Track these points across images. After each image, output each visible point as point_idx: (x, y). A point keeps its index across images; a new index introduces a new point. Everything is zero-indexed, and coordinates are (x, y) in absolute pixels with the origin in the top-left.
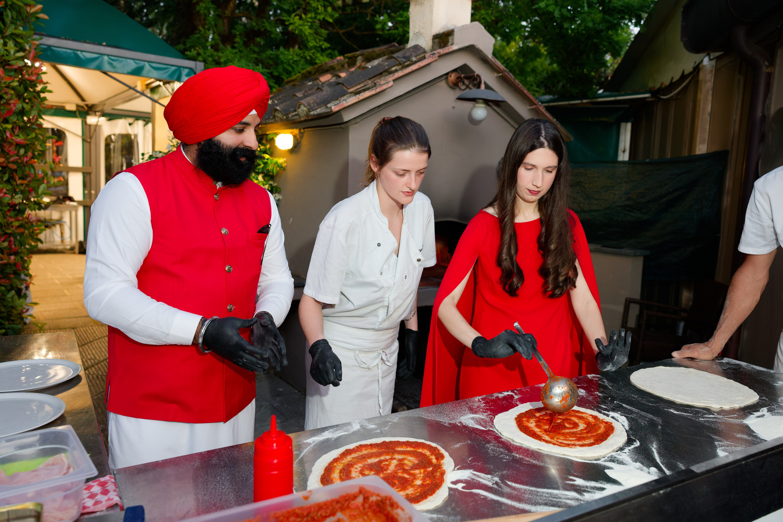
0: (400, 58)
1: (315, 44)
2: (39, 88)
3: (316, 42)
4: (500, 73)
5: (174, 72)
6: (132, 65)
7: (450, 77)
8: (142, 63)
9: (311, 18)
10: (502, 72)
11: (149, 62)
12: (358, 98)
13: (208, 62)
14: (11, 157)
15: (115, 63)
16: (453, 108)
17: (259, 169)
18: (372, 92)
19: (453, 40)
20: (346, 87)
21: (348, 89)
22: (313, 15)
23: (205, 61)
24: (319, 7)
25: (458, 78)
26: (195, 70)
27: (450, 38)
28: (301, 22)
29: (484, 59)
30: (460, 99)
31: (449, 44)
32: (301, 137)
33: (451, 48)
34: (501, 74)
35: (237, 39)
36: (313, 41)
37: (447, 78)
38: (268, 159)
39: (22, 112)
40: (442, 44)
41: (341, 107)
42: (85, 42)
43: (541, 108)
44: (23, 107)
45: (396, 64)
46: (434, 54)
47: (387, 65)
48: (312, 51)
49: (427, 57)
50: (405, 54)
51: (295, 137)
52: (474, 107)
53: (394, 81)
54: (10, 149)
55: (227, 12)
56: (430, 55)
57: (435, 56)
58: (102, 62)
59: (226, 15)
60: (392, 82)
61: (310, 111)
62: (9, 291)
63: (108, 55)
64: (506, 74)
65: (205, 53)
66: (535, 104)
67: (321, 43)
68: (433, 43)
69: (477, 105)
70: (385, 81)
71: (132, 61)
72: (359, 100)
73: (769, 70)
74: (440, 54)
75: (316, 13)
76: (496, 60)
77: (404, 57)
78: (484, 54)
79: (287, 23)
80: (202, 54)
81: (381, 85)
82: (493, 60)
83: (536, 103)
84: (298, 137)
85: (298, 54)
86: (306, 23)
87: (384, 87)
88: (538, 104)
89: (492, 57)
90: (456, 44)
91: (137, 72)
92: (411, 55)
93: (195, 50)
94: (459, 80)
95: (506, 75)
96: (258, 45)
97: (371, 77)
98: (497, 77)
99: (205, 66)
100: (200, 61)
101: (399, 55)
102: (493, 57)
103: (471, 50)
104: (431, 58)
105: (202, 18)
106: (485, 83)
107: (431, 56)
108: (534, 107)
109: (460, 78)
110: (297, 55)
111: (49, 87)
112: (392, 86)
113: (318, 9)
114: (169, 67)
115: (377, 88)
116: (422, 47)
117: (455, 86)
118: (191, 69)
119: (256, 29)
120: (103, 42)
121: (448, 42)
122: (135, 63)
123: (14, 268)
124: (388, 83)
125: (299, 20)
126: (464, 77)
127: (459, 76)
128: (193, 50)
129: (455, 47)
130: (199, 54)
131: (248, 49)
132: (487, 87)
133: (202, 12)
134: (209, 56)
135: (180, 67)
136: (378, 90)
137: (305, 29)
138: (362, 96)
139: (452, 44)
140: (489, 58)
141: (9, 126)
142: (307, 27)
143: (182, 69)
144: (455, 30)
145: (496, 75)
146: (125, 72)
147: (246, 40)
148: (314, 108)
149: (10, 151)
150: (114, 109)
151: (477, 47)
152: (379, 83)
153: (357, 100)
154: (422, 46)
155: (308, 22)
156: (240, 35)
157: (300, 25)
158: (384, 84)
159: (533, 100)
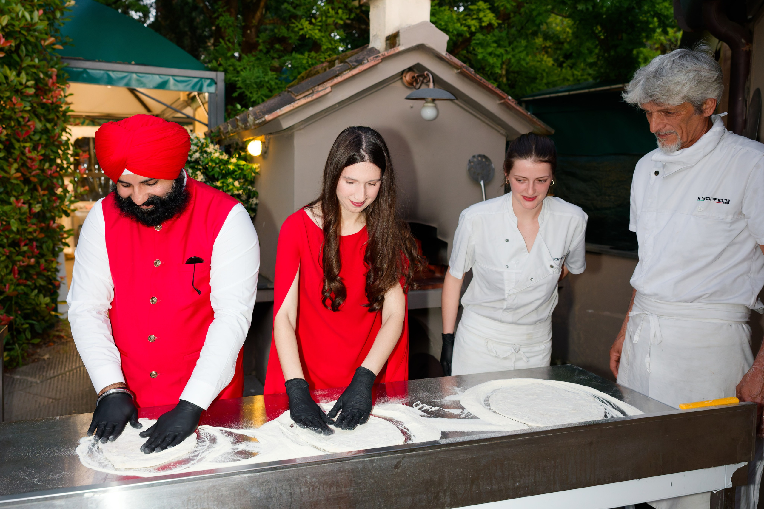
0: (352, 62)
1: (330, 46)
2: (64, 107)
3: (331, 44)
4: (458, 69)
5: (196, 83)
6: (158, 80)
7: (405, 77)
8: (166, 78)
9: (320, 22)
10: (461, 69)
11: (173, 76)
12: (293, 106)
13: (229, 71)
14: (33, 171)
15: (143, 80)
16: (412, 107)
17: (236, 175)
18: (309, 99)
19: (399, 41)
20: (294, 95)
21: (296, 96)
22: (324, 19)
23: (225, 71)
24: (330, 10)
26: (216, 80)
27: (397, 39)
28: (312, 26)
29: (439, 57)
30: (407, 98)
31: (397, 45)
32: (269, 143)
33: (397, 49)
34: (459, 71)
35: (260, 47)
36: (327, 44)
37: (402, 78)
38: (244, 165)
39: (46, 131)
40: (392, 46)
41: (275, 116)
42: (116, 63)
43: (511, 102)
44: (45, 125)
45: (347, 68)
46: (377, 57)
47: (338, 70)
48: (328, 53)
49: (369, 60)
50: (358, 57)
51: (263, 143)
52: (424, 106)
53: (332, 87)
54: (33, 164)
55: (254, 21)
56: (373, 58)
57: (378, 58)
58: (130, 80)
59: (253, 25)
60: (330, 88)
62: (33, 290)
63: (136, 73)
64: (464, 69)
65: (226, 63)
66: (504, 99)
67: (336, 45)
68: (386, 44)
69: (426, 104)
70: (323, 87)
71: (157, 77)
72: (295, 107)
73: (746, 48)
74: (385, 56)
75: (327, 17)
76: (452, 57)
77: (356, 61)
78: (437, 52)
79: (296, 29)
80: (224, 64)
81: (318, 92)
82: (448, 57)
83: (505, 97)
84: (266, 143)
85: (314, 58)
86: (316, 28)
87: (321, 93)
89: (446, 54)
90: (402, 45)
91: (162, 86)
92: (364, 58)
93: (217, 61)
94: (414, 79)
95: (464, 71)
96: (278, 50)
97: (320, 83)
98: (457, 73)
99: (225, 74)
100: (220, 71)
101: (352, 59)
102: (448, 54)
103: (421, 48)
104: (373, 62)
105: (223, 30)
107: (375, 59)
108: (503, 101)
109: (414, 77)
110: (311, 58)
111: (72, 107)
112: (330, 92)
113: (329, 12)
114: (191, 79)
115: (313, 95)
116: (376, 50)
117: (410, 85)
118: (212, 79)
119: (277, 36)
120: (132, 61)
121: (396, 43)
122: (160, 77)
123: (38, 270)
124: (325, 89)
125: (309, 25)
126: (417, 75)
127: (413, 75)
128: (214, 61)
129: (401, 48)
130: (220, 65)
131: (268, 56)
133: (221, 25)
134: (230, 66)
135: (201, 78)
136: (315, 97)
137: (316, 34)
138: (297, 104)
139: (399, 45)
140: (442, 55)
141: (27, 145)
142: (317, 31)
143: (203, 80)
144: (400, 31)
145: (455, 71)
146: (151, 87)
147: (268, 46)
149: (32, 166)
150: (174, 117)
151: (427, 46)
152: (317, 90)
153: (292, 108)
154: (377, 48)
155: (318, 26)
156: (264, 42)
157: (310, 30)
158: (321, 91)
159: (501, 94)
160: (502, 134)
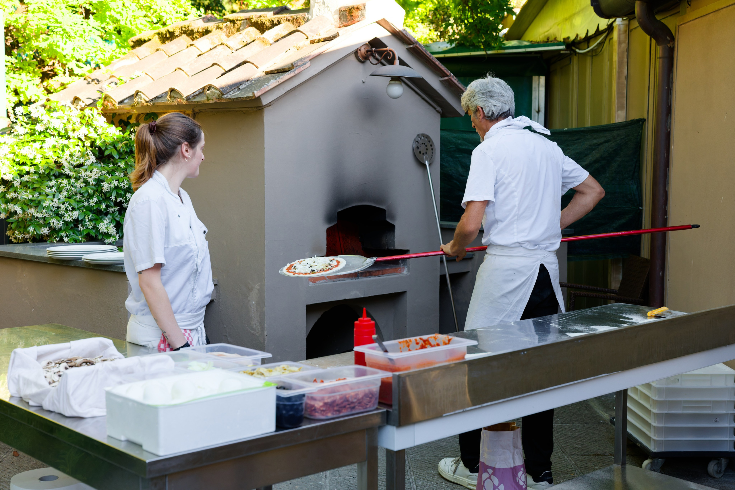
0: (307, 32)
4: (411, 44)
7: (360, 51)
10: (413, 44)
16: (364, 83)
18: (291, 75)
20: (256, 66)
21: (258, 68)
25: (367, 51)
27: (360, 12)
29: (394, 32)
30: (375, 76)
34: (412, 46)
37: (356, 52)
41: (263, 92)
43: (453, 80)
52: (390, 84)
60: (309, 62)
61: (223, 95)
64: (417, 45)
66: (448, 76)
68: (341, 15)
69: (393, 82)
70: (302, 61)
72: (280, 83)
81: (298, 66)
82: (404, 32)
83: (448, 74)
87: (302, 68)
88: (450, 75)
90: (368, 18)
92: (318, 28)
94: (369, 53)
95: (417, 47)
98: (407, 49)
101: (306, 29)
103: (383, 23)
106: (399, 59)
108: (446, 78)
109: (371, 51)
115: (295, 70)
117: (365, 59)
124: (305, 64)
126: (375, 51)
127: (369, 49)
132: (402, 63)
136: (296, 72)
138: (282, 79)
140: (400, 31)
145: (406, 46)
148: (227, 91)
151: (388, 21)
152: (297, 64)
153: (277, 83)
158: (302, 65)
159: (445, 71)
160: (438, 111)
